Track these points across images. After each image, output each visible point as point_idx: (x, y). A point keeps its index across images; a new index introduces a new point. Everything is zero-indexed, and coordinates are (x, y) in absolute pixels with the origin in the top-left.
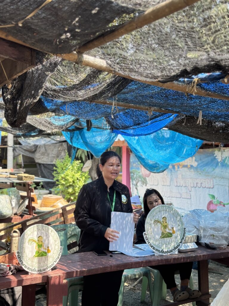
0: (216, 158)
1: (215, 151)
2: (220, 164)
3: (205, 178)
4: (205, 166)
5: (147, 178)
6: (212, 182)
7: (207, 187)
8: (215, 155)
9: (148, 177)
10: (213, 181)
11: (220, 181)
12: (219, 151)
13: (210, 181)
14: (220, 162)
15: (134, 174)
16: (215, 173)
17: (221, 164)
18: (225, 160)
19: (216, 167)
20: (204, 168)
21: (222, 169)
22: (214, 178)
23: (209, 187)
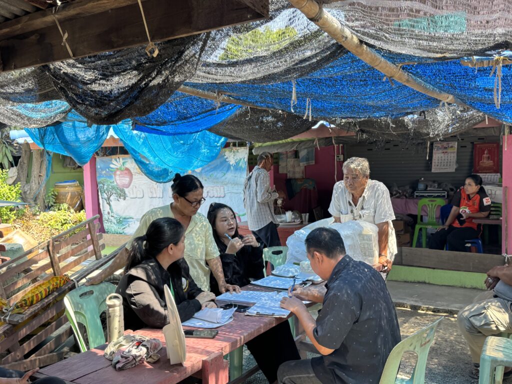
0: (227, 160)
1: (225, 152)
2: (232, 168)
3: (212, 186)
4: (212, 171)
5: (125, 189)
6: (222, 190)
7: (216, 196)
8: (225, 157)
9: (127, 187)
10: (224, 188)
11: (233, 188)
12: (231, 152)
13: (220, 189)
14: (232, 165)
15: (104, 185)
16: (226, 178)
17: (234, 167)
18: (239, 164)
19: (227, 171)
20: (211, 173)
21: (235, 173)
22: (226, 185)
23: (219, 196)
